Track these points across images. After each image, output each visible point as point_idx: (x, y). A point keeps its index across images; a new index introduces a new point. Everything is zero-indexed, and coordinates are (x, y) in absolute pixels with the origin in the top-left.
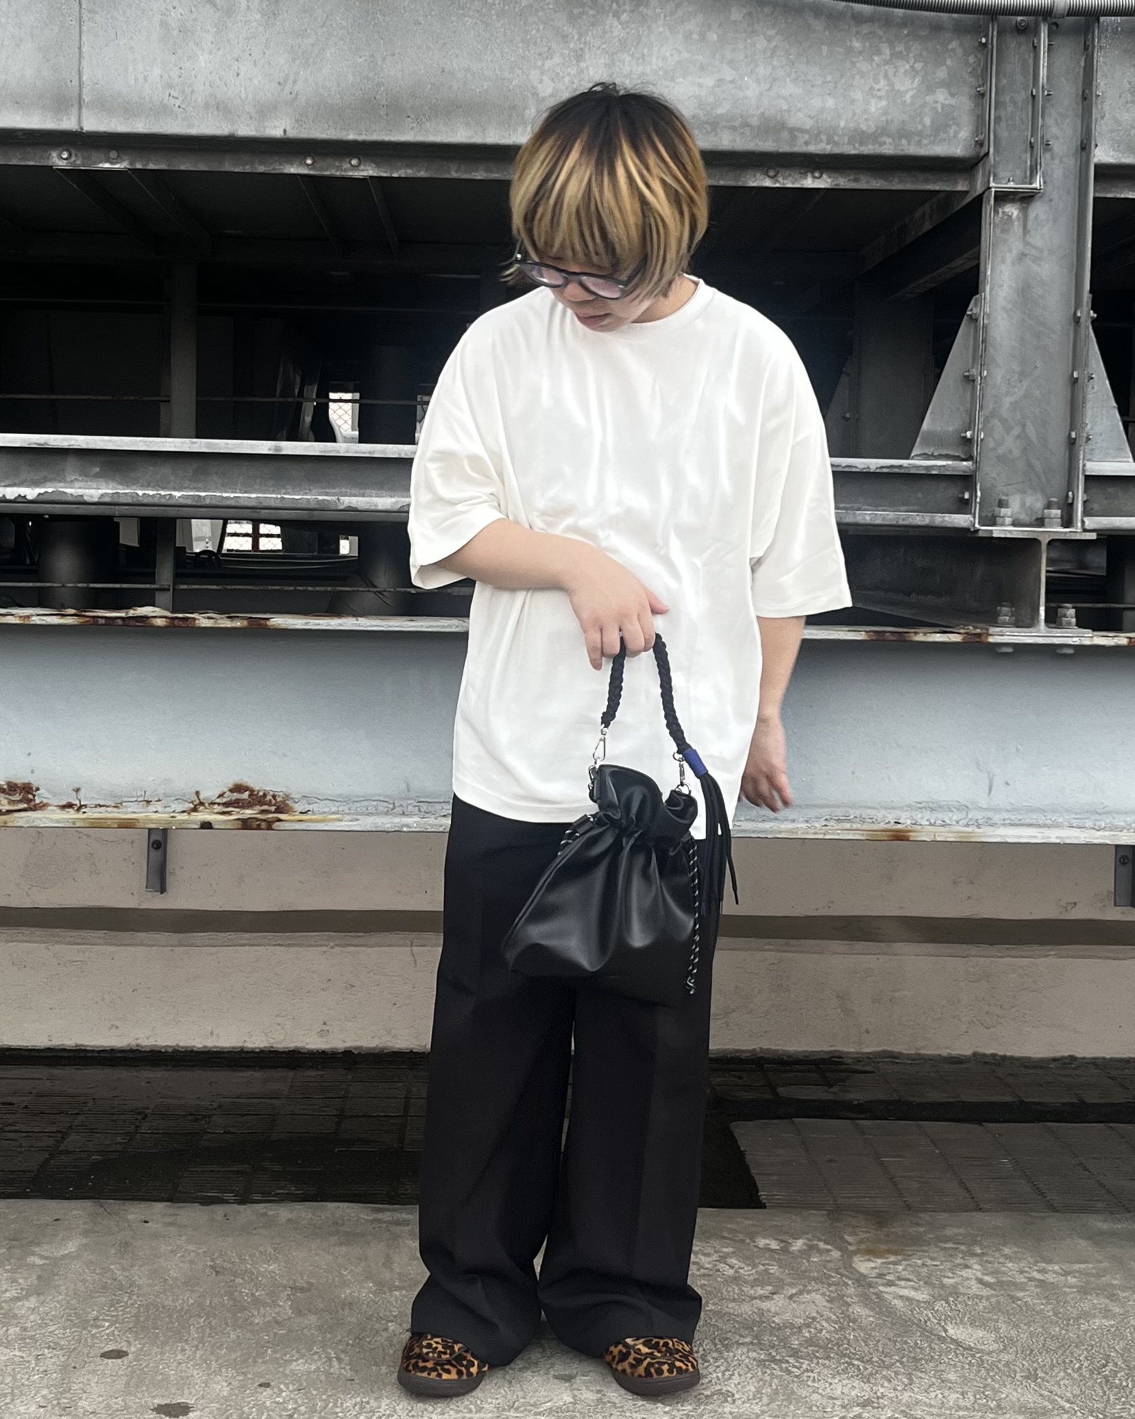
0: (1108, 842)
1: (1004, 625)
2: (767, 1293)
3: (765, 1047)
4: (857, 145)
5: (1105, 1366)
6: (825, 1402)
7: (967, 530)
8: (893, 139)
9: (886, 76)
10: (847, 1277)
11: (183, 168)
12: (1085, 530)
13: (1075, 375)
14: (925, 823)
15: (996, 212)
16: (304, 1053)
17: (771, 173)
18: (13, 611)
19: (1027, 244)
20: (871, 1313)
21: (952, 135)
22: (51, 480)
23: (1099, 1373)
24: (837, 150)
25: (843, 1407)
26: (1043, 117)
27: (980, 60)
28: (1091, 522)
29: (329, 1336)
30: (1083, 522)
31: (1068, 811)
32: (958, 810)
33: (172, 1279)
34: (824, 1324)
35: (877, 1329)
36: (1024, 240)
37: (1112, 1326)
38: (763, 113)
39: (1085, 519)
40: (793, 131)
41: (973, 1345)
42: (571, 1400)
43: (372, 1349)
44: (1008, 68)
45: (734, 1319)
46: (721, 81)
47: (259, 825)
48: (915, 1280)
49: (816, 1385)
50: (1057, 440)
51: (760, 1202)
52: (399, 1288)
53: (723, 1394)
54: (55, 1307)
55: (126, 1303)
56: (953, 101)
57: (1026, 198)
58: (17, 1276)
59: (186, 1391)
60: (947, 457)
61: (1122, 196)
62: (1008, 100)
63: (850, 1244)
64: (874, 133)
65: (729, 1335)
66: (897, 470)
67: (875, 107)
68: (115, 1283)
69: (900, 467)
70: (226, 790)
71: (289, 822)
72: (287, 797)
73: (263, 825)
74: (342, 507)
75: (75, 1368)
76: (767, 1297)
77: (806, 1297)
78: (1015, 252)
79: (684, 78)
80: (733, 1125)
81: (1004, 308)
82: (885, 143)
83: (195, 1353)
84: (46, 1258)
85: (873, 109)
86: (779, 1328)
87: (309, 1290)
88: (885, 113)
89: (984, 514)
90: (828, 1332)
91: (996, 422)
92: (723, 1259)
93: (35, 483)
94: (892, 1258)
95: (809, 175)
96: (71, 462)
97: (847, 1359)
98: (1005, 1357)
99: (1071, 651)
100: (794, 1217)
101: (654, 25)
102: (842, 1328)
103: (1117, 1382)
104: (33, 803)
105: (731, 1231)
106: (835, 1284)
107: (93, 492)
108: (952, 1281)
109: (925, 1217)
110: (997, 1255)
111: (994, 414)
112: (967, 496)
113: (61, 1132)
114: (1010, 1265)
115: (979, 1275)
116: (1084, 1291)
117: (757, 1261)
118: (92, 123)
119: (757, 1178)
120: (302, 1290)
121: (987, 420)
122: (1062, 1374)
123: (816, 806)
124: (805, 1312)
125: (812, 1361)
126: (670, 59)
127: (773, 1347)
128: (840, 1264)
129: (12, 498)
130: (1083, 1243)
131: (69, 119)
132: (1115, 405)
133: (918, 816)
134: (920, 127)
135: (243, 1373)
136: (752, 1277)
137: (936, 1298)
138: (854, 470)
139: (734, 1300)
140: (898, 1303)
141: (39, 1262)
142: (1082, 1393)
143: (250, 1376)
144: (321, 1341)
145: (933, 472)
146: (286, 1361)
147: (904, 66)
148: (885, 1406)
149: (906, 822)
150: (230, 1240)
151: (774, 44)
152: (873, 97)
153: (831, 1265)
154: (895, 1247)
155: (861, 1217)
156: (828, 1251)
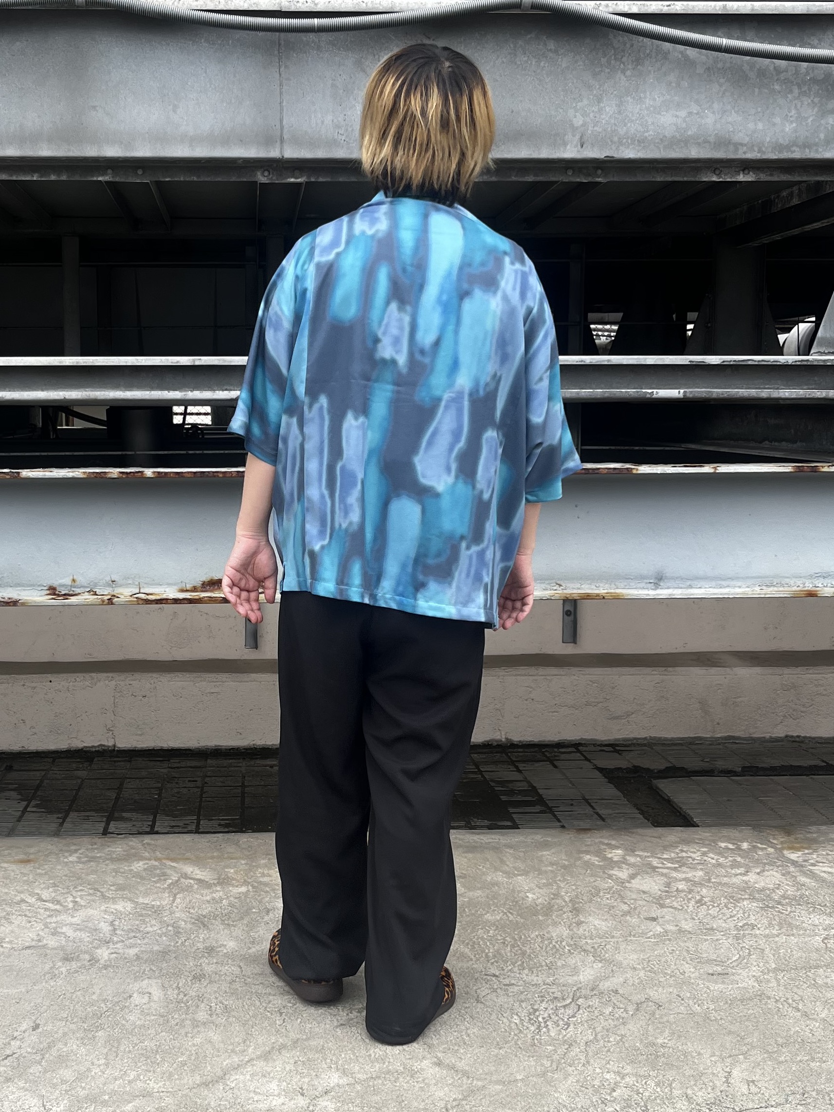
2: (743, 872)
3: (653, 736)
6: (812, 927)
10: (786, 862)
20: (812, 881)
29: (496, 901)
34: (787, 887)
35: (820, 889)
42: (662, 931)
43: (526, 908)
45: (733, 888)
48: (827, 862)
49: (801, 919)
52: (519, 875)
53: (748, 925)
63: (777, 844)
65: (734, 894)
76: (744, 874)
77: (766, 873)
80: (655, 782)
86: (761, 891)
87: (466, 877)
90: (792, 891)
92: (704, 854)
94: (806, 851)
97: (811, 905)
102: (798, 890)
105: (701, 839)
106: (780, 866)
109: (814, 828)
117: (726, 855)
118: (289, 153)
119: (688, 811)
124: (771, 881)
125: (791, 907)
127: (764, 900)
128: (776, 855)
131: (275, 151)
136: (728, 864)
139: (725, 876)
140: (823, 874)
153: (771, 856)
154: (805, 846)
155: (774, 829)
156: (765, 848)
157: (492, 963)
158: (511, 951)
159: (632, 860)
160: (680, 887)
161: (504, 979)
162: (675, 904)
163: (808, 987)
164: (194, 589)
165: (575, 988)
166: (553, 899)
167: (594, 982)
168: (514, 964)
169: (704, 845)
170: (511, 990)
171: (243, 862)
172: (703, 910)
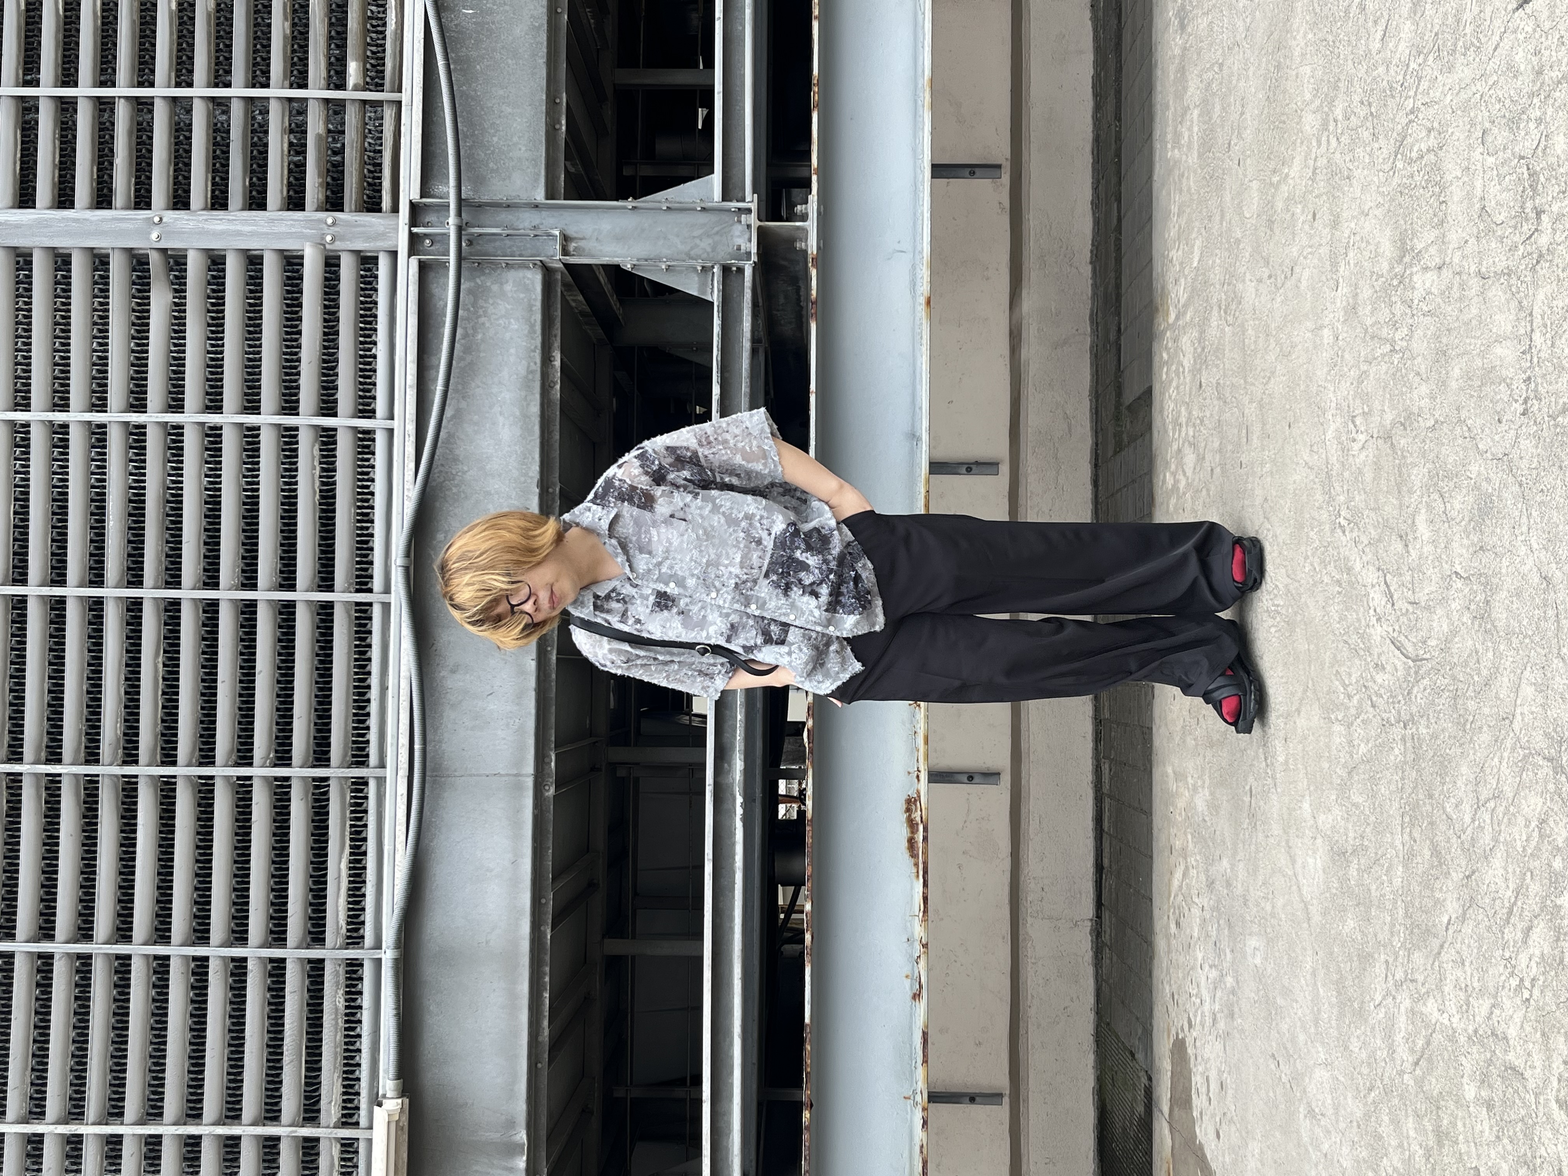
0: (930, 183)
1: (807, 246)
2: (1182, 369)
3: (1088, 393)
4: (535, 334)
7: (754, 268)
8: (532, 315)
9: (497, 319)
10: (1176, 325)
11: (554, 720)
12: (753, 200)
13: (666, 208)
14: (921, 290)
15: (573, 256)
17: (552, 385)
19: (591, 238)
20: (1189, 310)
21: (529, 282)
22: (733, 790)
24: (539, 345)
26: (519, 230)
27: (487, 266)
28: (749, 197)
30: (749, 202)
31: (915, 207)
32: (915, 271)
34: (1193, 335)
35: (1195, 305)
36: (589, 239)
37: (1193, 175)
38: (519, 388)
39: (747, 201)
40: (529, 371)
41: (1200, 252)
44: (492, 250)
45: (1192, 385)
46: (501, 413)
48: (1177, 286)
50: (704, 218)
53: (1217, 387)
54: (1190, 766)
56: (511, 283)
57: (566, 239)
58: (1180, 794)
60: (712, 280)
61: (563, 183)
62: (509, 250)
63: (1165, 325)
64: (529, 326)
66: (721, 309)
67: (515, 326)
69: (718, 307)
77: (1184, 347)
78: (596, 246)
79: (500, 434)
81: (627, 250)
82: (535, 320)
84: (1174, 782)
86: (1195, 360)
88: (517, 319)
89: (744, 259)
90: (1196, 333)
91: (692, 253)
92: (1170, 397)
94: (1170, 301)
95: (553, 363)
97: (1205, 321)
98: (1204, 233)
99: (821, 207)
100: (1155, 359)
102: (1195, 325)
104: (916, 797)
106: (1179, 332)
108: (1177, 266)
109: (1154, 282)
110: (1168, 242)
111: (688, 254)
112: (735, 269)
114: (1172, 234)
115: (1175, 251)
116: (1181, 191)
117: (1171, 378)
118: (530, 769)
121: (693, 259)
122: (1209, 202)
123: (913, 351)
124: (1189, 347)
125: (1206, 339)
126: (488, 442)
127: (1201, 362)
128: (1172, 330)
131: (527, 782)
132: (682, 185)
133: (919, 293)
134: (526, 300)
136: (1176, 380)
137: (1184, 274)
140: (1185, 295)
141: (1175, 785)
145: (721, 288)
147: (491, 310)
148: (1221, 297)
149: (922, 300)
151: (480, 383)
152: (509, 326)
153: (1172, 335)
154: (1166, 300)
155: (1154, 320)
156: (1167, 338)
159: (1173, 467)
160: (1191, 433)
162: (1203, 445)
164: (916, 865)
169: (1164, 394)
171: (1171, 829)
172: (1206, 422)
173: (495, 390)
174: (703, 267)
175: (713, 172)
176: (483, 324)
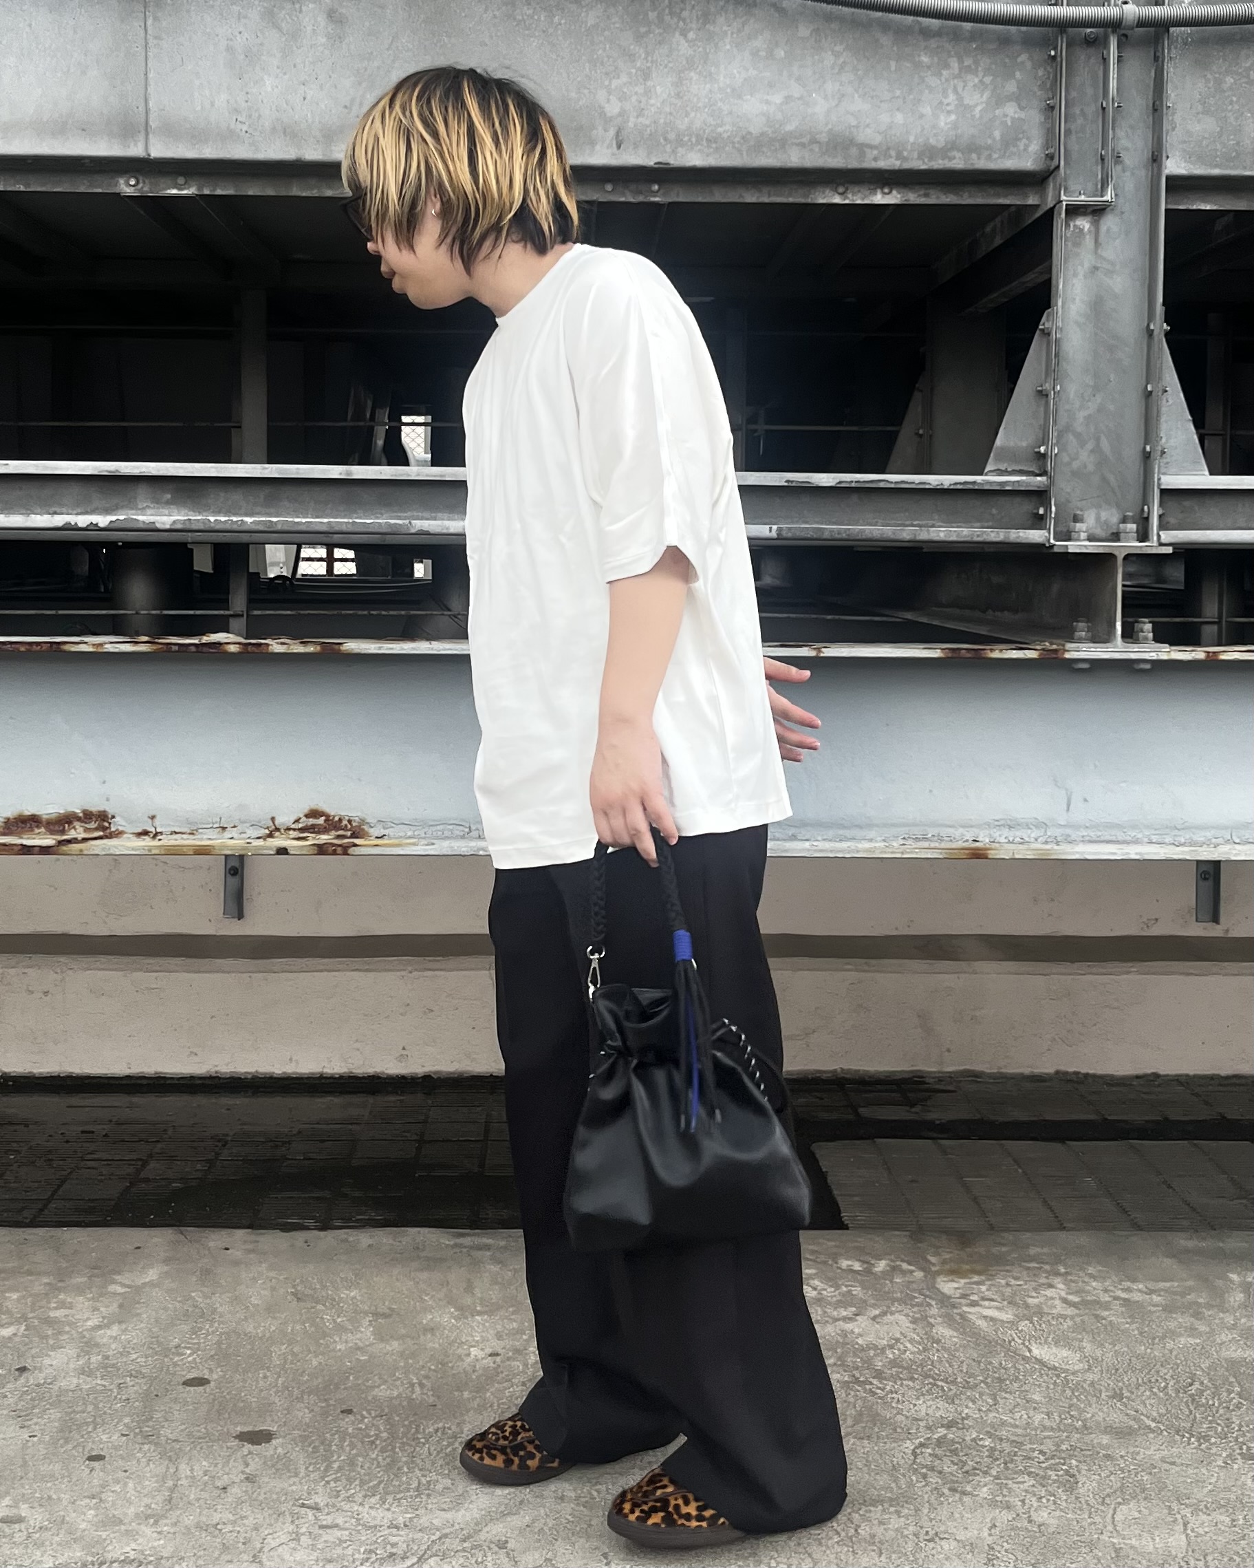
0: (1188, 858)
1: (1080, 640)
2: (850, 1314)
3: (845, 1067)
4: (926, 160)
5: (1191, 1385)
6: (910, 1423)
7: (1043, 545)
8: (963, 153)
9: (955, 90)
10: (931, 1298)
11: (250, 193)
12: (1161, 544)
13: (1149, 388)
14: (1003, 840)
15: (1068, 225)
16: (385, 1079)
17: (841, 190)
18: (86, 639)
19: (1101, 256)
20: (955, 1334)
21: (1022, 148)
22: (122, 507)
23: (1185, 1392)
24: (907, 165)
25: (929, 1428)
26: (1113, 129)
27: (1049, 72)
28: (1166, 536)
29: (411, 1361)
30: (1159, 536)
31: (1147, 826)
32: (1036, 827)
33: (254, 1306)
34: (909, 1345)
35: (961, 1349)
36: (1096, 253)
37: (1197, 1345)
38: (831, 129)
39: (1161, 533)
40: (863, 147)
41: (1057, 1365)
43: (454, 1376)
44: (1078, 80)
46: (788, 99)
47: (335, 850)
48: (999, 1300)
49: (900, 1406)
50: (1131, 454)
51: (842, 1222)
52: (480, 1313)
54: (137, 1335)
55: (208, 1330)
56: (1022, 115)
57: (1097, 211)
58: (98, 1304)
59: (269, 1419)
60: (1021, 472)
61: (1195, 207)
62: (1078, 112)
63: (934, 1265)
64: (942, 149)
66: (971, 487)
67: (945, 121)
68: (197, 1310)
69: (974, 483)
70: (301, 816)
71: (365, 847)
72: (363, 821)
73: (339, 850)
74: (413, 531)
75: (157, 1396)
76: (850, 1319)
77: (889, 1318)
78: (1087, 265)
79: (752, 96)
80: (814, 1147)
81: (1077, 323)
82: (954, 158)
83: (277, 1380)
84: (128, 1286)
85: (942, 124)
86: (863, 1350)
87: (389, 1316)
88: (955, 126)
89: (1058, 529)
90: (912, 1353)
91: (1070, 437)
93: (107, 511)
94: (976, 1278)
95: (879, 191)
96: (142, 490)
97: (931, 1380)
98: (1090, 1377)
99: (1148, 666)
100: (877, 1239)
101: (721, 44)
102: (925, 1350)
103: (1204, 1401)
104: (108, 831)
105: (813, 1252)
106: (918, 1305)
107: (165, 519)
108: (1036, 1301)
109: (1009, 1236)
110: (1081, 1274)
111: (1068, 428)
112: (1041, 511)
113: (140, 1160)
114: (1094, 1284)
115: (1063, 1294)
116: (1169, 1309)
117: (840, 1282)
118: (159, 150)
119: (839, 1199)
120: (385, 1316)
121: (1059, 437)
122: (1148, 1393)
123: (893, 825)
124: (888, 1334)
125: (895, 1383)
126: (737, 75)
127: (857, 1369)
128: (922, 1284)
129: (84, 525)
130: (1168, 1262)
131: (136, 145)
132: (1190, 417)
133: (996, 834)
134: (989, 141)
135: (326, 1400)
136: (835, 1299)
137: (1020, 1318)
138: (927, 487)
140: (982, 1324)
141: (120, 1290)
142: (1168, 1411)
143: (331, 1402)
144: (404, 1367)
145: (1008, 488)
146: (367, 1387)
147: (973, 80)
148: (970, 1427)
149: (984, 839)
150: (311, 1267)
151: (842, 60)
152: (943, 111)
153: (914, 1286)
154: (978, 1267)
155: (944, 1237)
156: (912, 1272)
157: (328, 1482)
158: (376, 1459)
161: (328, 1514)
163: (838, 1543)
165: (434, 1538)
166: (508, 1359)
167: (476, 1524)
168: (362, 1483)
169: (816, 1264)
170: (325, 1537)
171: (46, 1280)
173: (830, 87)
174: (1042, 457)
175: (1212, 472)
176: (947, 66)
